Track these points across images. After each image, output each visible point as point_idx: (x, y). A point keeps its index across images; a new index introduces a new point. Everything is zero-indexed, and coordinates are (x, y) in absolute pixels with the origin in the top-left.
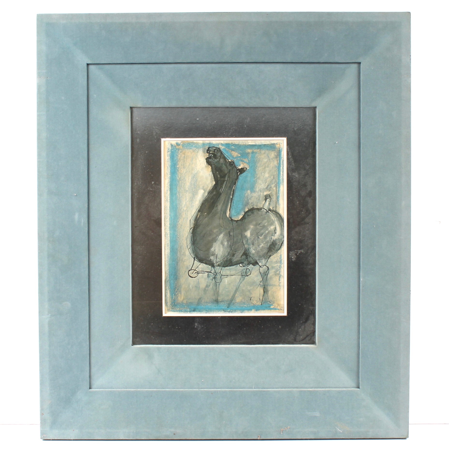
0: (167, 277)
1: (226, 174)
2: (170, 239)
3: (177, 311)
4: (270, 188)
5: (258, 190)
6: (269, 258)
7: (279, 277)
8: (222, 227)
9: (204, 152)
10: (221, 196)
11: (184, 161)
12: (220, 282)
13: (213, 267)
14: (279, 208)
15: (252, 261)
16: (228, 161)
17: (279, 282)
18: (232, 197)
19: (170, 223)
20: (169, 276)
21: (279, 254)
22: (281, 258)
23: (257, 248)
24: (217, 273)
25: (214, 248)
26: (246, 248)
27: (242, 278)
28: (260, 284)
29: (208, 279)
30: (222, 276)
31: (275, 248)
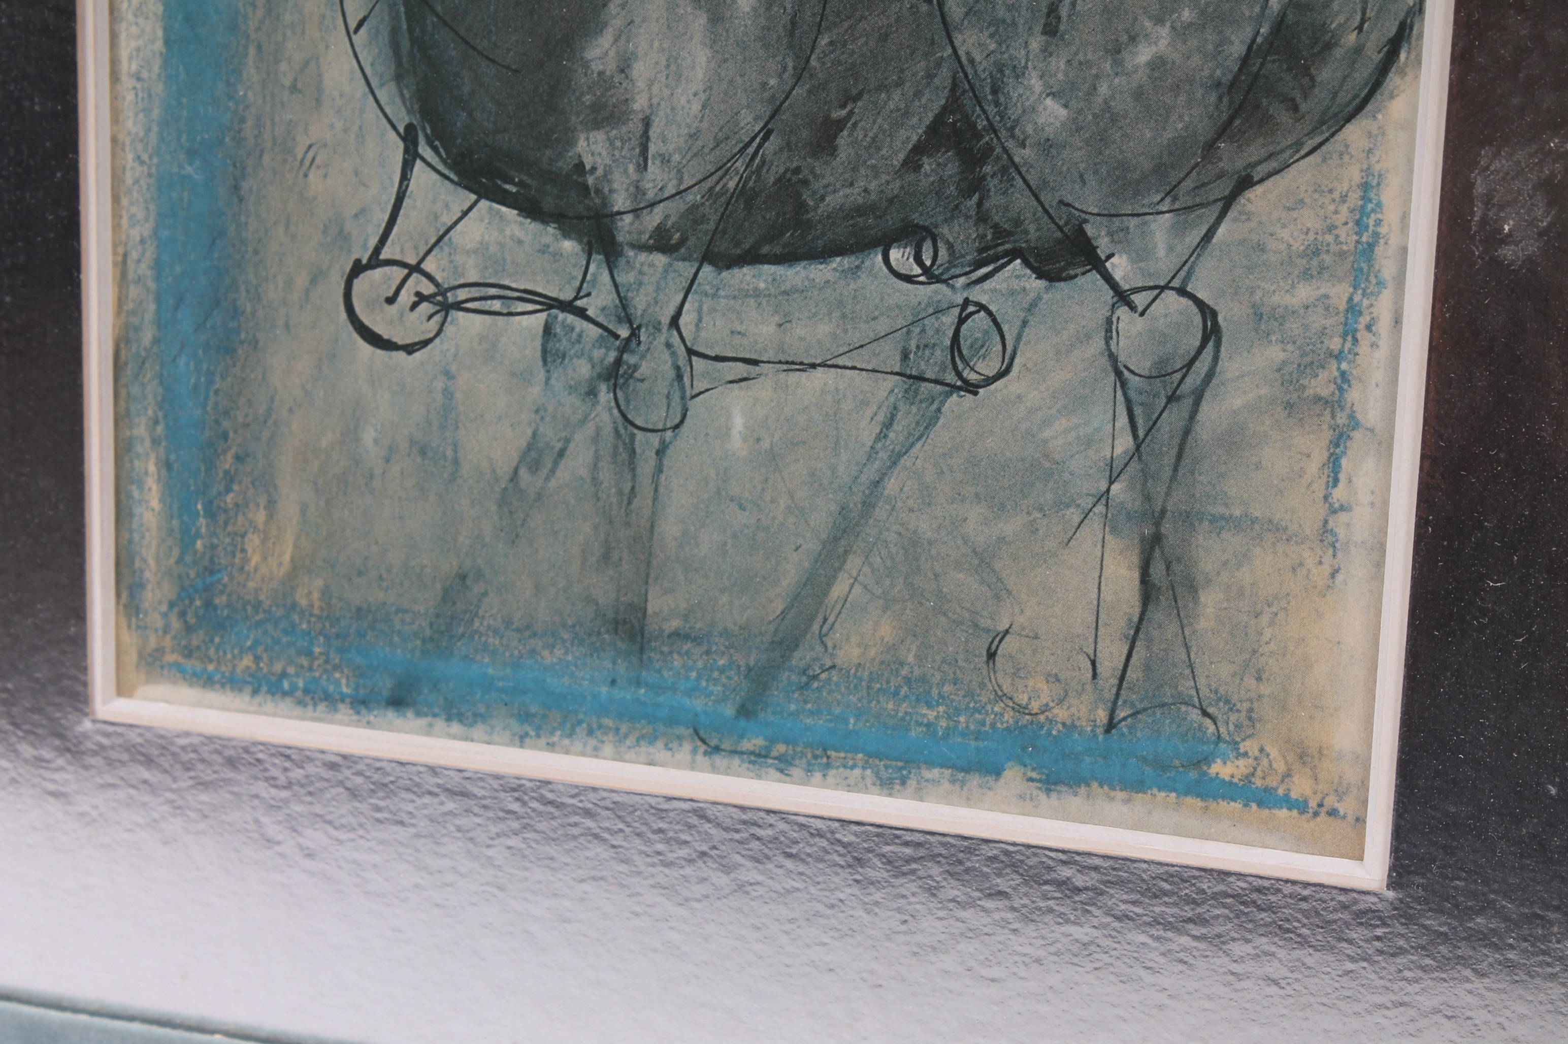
0: (135, 320)
3: (232, 683)
6: (1228, 202)
7: (1328, 435)
12: (677, 427)
13: (597, 258)
15: (1032, 228)
17: (1326, 497)
20: (158, 311)
21: (1354, 174)
22: (1371, 222)
23: (1097, 76)
24: (639, 327)
25: (622, 42)
26: (969, 70)
27: (914, 409)
28: (1103, 501)
29: (548, 379)
30: (694, 358)
31: (1306, 97)
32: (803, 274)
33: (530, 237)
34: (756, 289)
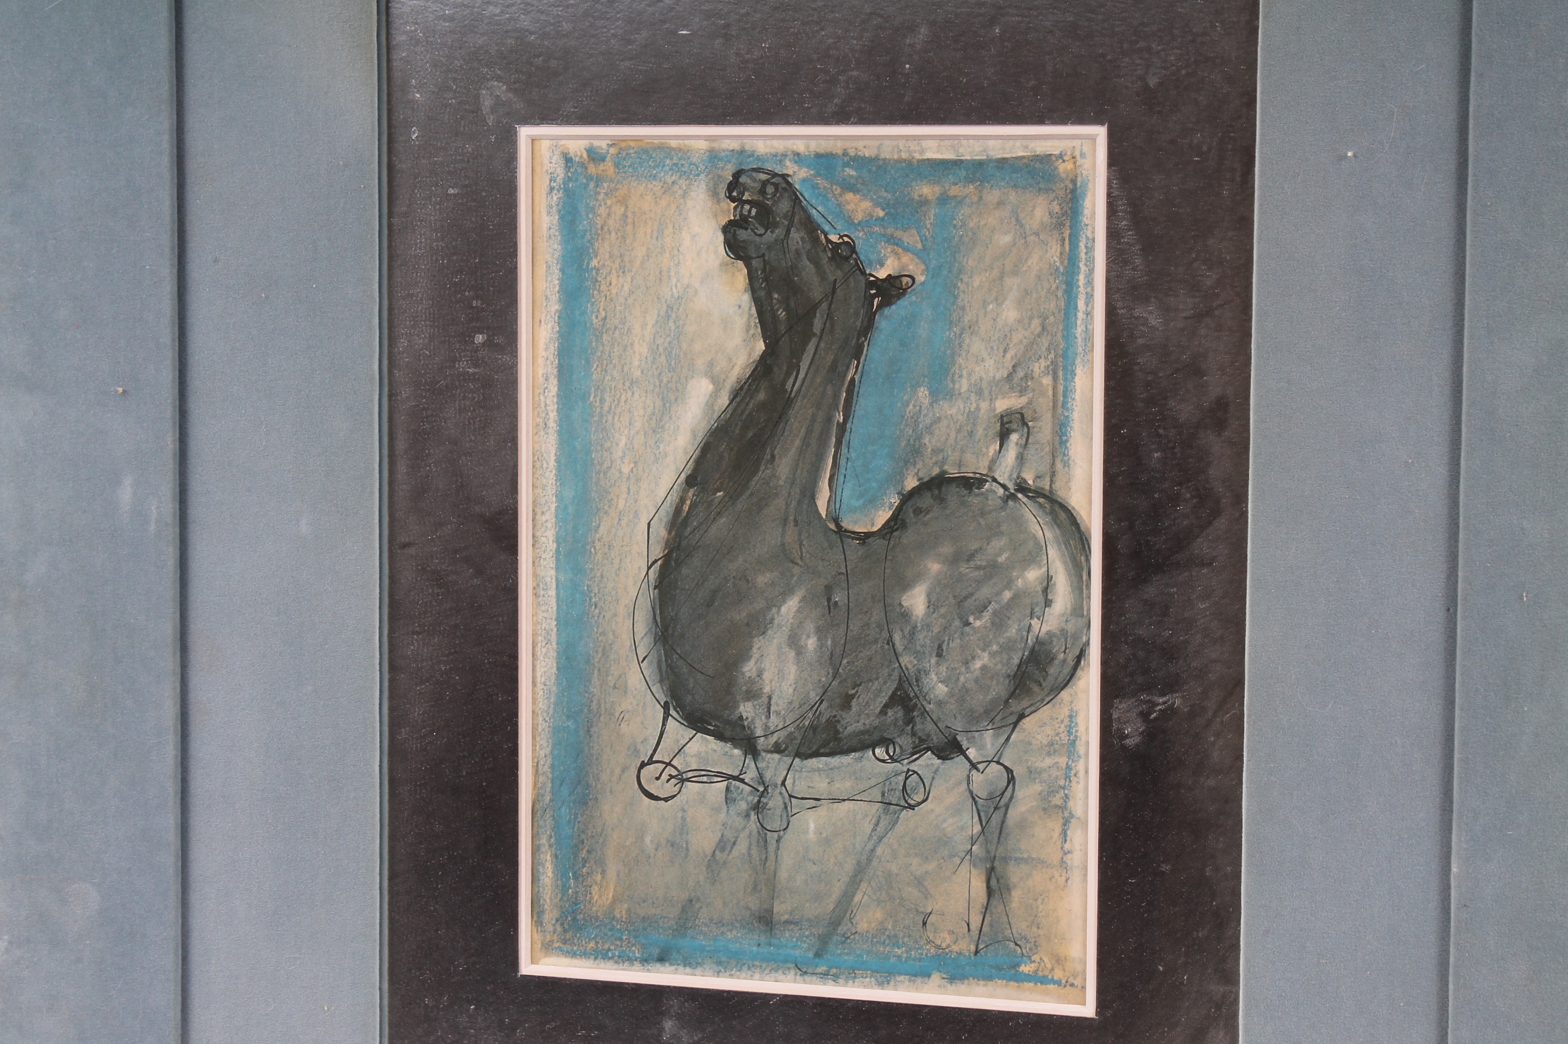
0: (542, 791)
1: (815, 307)
2: (558, 613)
3: (585, 955)
4: (1026, 377)
5: (964, 388)
6: (1015, 724)
7: (1061, 821)
8: (797, 564)
9: (714, 194)
10: (792, 413)
11: (624, 238)
12: (785, 829)
13: (749, 757)
14: (1069, 480)
15: (935, 738)
16: (824, 241)
17: (1062, 848)
18: (841, 421)
19: (557, 533)
20: (552, 787)
21: (1066, 711)
22: (1074, 731)
23: (959, 674)
24: (768, 786)
25: (759, 664)
26: (906, 673)
27: (888, 817)
28: (969, 854)
29: (728, 811)
30: (792, 799)
31: (1044, 680)
32: (838, 760)
33: (720, 748)
34: (818, 768)
